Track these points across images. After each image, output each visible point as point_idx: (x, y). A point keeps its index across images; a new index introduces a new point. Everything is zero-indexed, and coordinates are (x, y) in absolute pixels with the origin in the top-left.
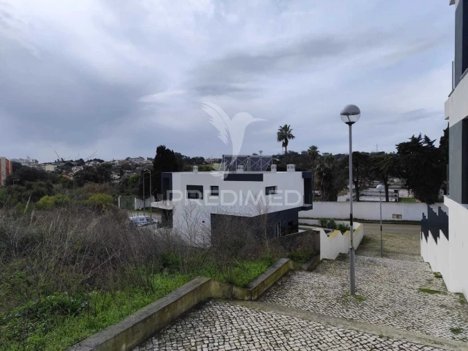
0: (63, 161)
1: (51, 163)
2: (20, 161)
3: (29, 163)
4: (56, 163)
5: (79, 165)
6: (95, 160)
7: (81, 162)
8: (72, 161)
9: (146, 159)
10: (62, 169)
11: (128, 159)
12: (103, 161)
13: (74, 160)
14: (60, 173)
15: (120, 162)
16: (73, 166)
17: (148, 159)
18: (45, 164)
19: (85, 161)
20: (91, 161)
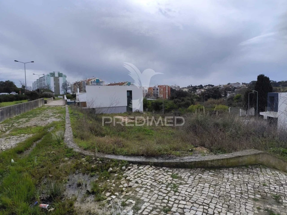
0: (192, 87)
1: (186, 88)
2: (172, 87)
3: (176, 88)
4: (188, 87)
5: (200, 88)
6: (209, 85)
7: (201, 87)
8: (196, 86)
9: (241, 84)
10: (192, 91)
11: (229, 84)
12: (213, 86)
13: (197, 86)
14: (191, 92)
15: (224, 86)
16: (197, 89)
17: (243, 84)
18: (183, 88)
19: (203, 86)
20: (207, 86)
